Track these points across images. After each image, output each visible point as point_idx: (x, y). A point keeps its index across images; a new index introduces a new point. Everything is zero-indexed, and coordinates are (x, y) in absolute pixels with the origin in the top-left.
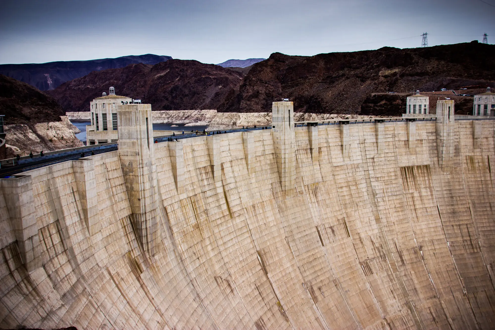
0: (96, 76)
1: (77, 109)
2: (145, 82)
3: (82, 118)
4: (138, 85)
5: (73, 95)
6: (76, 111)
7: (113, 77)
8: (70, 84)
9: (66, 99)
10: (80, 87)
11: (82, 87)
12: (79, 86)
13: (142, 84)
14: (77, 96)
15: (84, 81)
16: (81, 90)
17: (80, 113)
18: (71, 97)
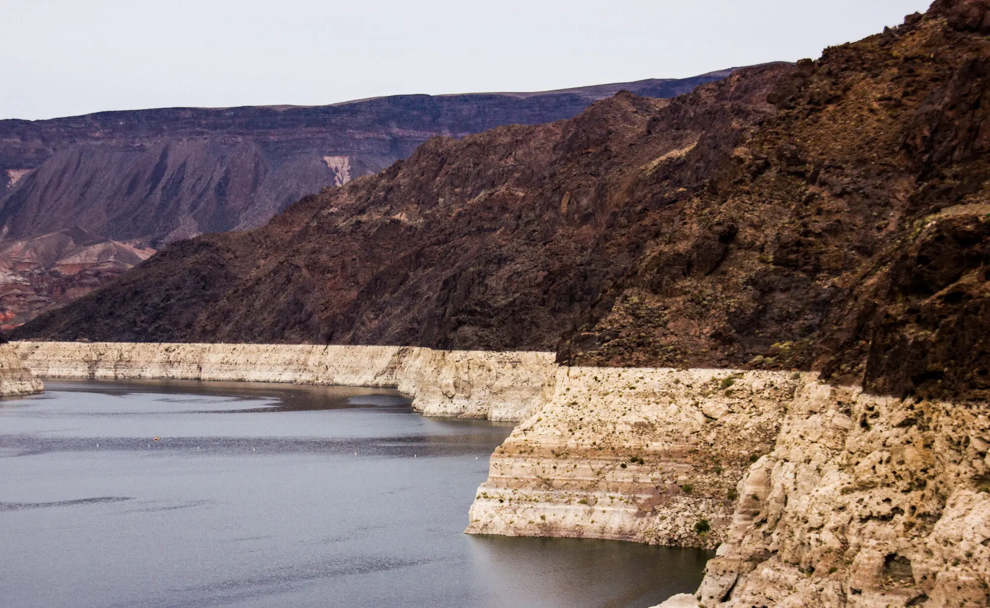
0: (443, 162)
1: (325, 330)
2: (602, 191)
3: (338, 379)
4: (564, 208)
5: (324, 258)
6: (317, 342)
7: (514, 169)
8: (328, 205)
9: (289, 280)
10: (364, 218)
11: (376, 217)
12: (362, 212)
13: (584, 202)
14: (344, 267)
15: (389, 190)
16: (366, 237)
17: (333, 349)
18: (312, 266)
